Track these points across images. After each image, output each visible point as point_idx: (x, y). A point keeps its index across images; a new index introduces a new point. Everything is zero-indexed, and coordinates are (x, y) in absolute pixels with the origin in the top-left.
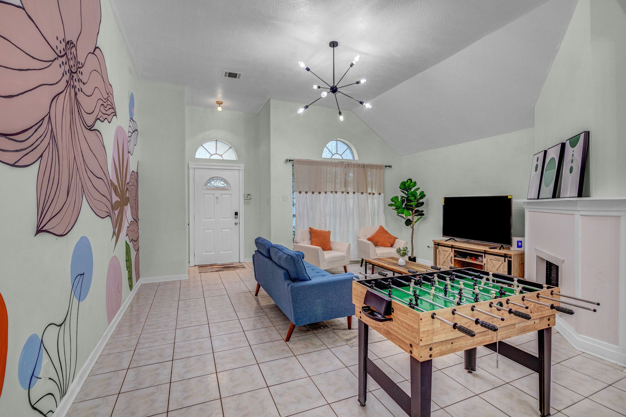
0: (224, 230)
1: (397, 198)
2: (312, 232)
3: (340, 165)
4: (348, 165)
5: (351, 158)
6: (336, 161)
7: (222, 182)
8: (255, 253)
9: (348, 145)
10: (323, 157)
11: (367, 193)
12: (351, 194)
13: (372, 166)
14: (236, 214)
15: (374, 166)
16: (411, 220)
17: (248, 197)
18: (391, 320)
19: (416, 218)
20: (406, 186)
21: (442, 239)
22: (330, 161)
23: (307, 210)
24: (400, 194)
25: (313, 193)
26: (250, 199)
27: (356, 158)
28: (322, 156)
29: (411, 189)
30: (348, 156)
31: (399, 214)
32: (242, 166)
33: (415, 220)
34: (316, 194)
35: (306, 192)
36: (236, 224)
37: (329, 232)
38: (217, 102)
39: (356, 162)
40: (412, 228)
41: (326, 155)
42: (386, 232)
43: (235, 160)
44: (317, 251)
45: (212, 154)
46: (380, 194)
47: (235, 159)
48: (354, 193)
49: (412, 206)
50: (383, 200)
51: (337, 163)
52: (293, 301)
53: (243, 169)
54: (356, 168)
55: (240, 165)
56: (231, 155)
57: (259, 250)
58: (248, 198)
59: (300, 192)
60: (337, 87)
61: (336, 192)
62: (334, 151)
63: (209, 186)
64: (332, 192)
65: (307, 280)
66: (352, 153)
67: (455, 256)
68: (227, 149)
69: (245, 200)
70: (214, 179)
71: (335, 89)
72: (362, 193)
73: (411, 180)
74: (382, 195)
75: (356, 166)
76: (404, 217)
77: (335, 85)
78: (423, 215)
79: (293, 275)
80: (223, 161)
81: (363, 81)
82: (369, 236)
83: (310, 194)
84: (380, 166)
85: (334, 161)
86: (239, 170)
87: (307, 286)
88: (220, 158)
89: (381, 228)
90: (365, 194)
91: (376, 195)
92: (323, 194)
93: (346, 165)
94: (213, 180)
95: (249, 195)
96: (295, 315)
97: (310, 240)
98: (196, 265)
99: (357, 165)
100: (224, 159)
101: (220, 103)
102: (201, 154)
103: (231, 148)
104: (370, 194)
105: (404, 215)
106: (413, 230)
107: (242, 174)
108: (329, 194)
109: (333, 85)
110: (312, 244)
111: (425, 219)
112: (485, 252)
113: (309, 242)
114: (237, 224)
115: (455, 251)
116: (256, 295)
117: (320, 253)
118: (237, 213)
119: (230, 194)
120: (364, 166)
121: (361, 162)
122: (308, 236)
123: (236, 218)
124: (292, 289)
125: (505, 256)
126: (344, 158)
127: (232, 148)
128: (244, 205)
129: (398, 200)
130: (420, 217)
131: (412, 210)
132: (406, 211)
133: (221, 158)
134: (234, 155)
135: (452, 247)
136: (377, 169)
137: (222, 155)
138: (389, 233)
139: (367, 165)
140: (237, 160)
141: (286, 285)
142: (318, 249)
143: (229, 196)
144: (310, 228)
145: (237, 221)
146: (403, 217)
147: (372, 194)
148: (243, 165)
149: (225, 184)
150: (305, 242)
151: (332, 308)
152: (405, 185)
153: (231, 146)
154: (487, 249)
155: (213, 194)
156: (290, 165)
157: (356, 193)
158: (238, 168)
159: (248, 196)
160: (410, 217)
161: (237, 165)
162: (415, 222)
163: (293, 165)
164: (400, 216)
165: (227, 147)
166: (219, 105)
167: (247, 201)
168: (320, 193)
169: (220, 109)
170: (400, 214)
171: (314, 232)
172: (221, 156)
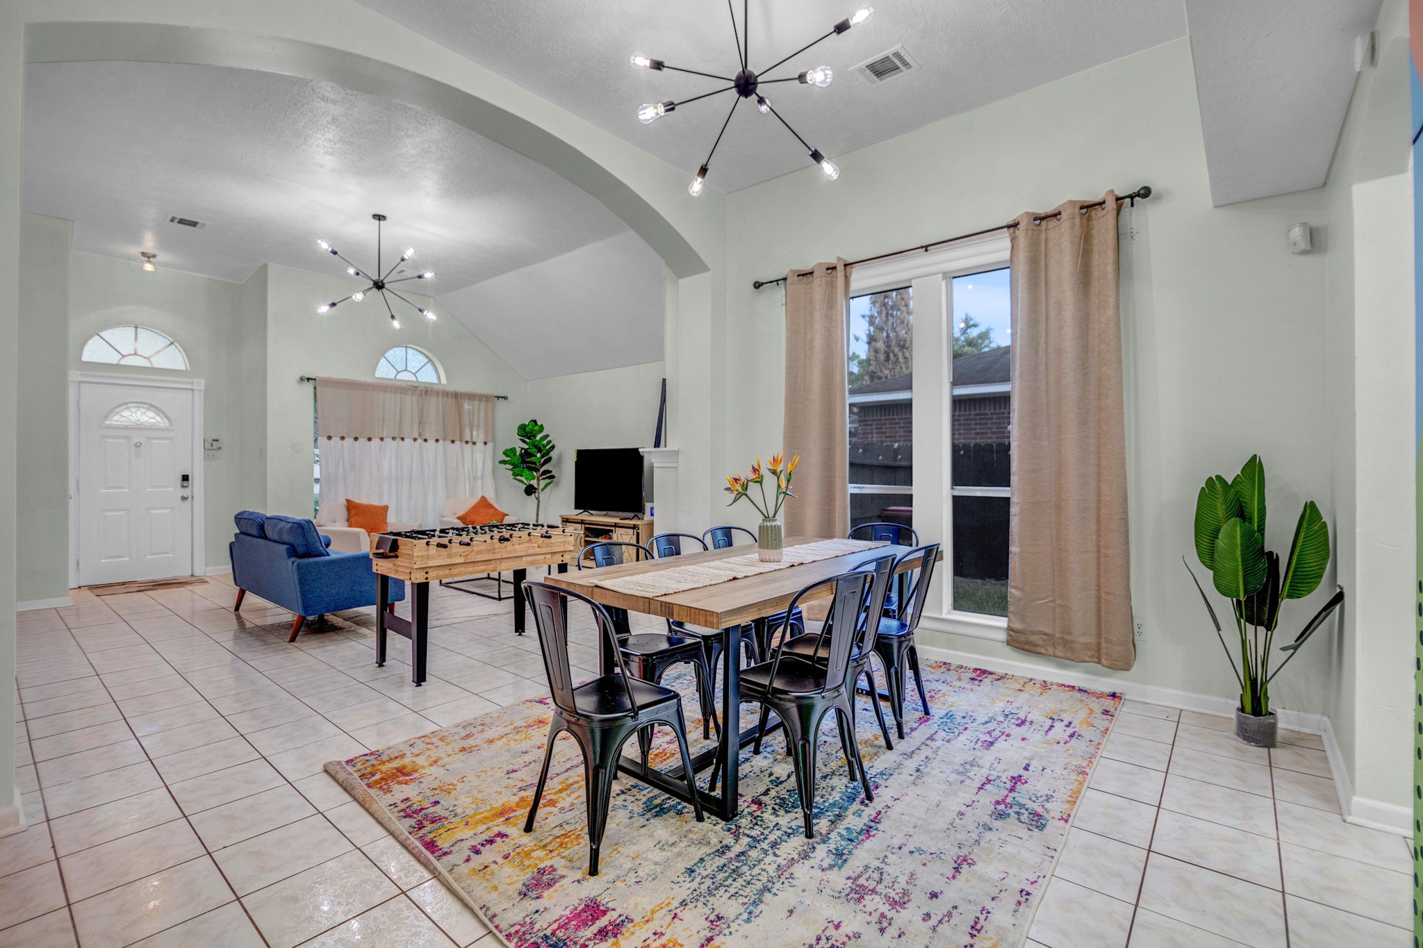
0: (153, 512)
1: (513, 450)
2: (351, 507)
3: (410, 392)
4: (426, 392)
5: (435, 381)
6: (403, 384)
7: (151, 414)
8: (234, 540)
9: (427, 357)
10: (377, 375)
11: (461, 441)
12: (431, 442)
13: (471, 397)
14: (185, 478)
15: (476, 395)
16: (536, 486)
17: (213, 445)
18: (397, 557)
19: (543, 483)
20: (528, 432)
21: (573, 513)
22: (393, 382)
23: (344, 469)
24: (519, 445)
25: (356, 439)
26: (219, 448)
27: (444, 381)
28: (374, 373)
29: (535, 436)
30: (428, 376)
31: (517, 478)
32: (200, 384)
33: (541, 487)
34: (362, 441)
35: (342, 438)
36: (184, 499)
37: (386, 508)
38: (143, 254)
39: (441, 388)
40: (538, 499)
41: (384, 371)
42: (490, 506)
43: (183, 371)
44: (357, 535)
45: (124, 353)
46: (485, 443)
47: (184, 368)
48: (437, 441)
49: (535, 463)
50: (491, 453)
51: (405, 389)
52: (301, 583)
53: (202, 388)
54: (440, 398)
55: (195, 380)
56: (174, 359)
57: (244, 530)
58: (215, 447)
59: (329, 438)
60: (385, 281)
61: (403, 439)
62: (400, 367)
63: (117, 421)
64: (394, 438)
65: (324, 556)
66: (437, 371)
67: (587, 536)
68: (163, 346)
69: (207, 452)
70: (129, 405)
71: (380, 284)
72: (453, 442)
73: (535, 421)
74: (490, 445)
75: (441, 394)
76: (525, 481)
77: (381, 278)
78: (553, 477)
79: (301, 550)
80: (152, 370)
81: (429, 275)
82: (461, 513)
83: (349, 441)
84: (486, 397)
85: (398, 384)
86: (192, 390)
87: (322, 561)
88: (145, 363)
89: (483, 499)
90: (457, 443)
91: (480, 445)
92: (376, 441)
93: (423, 392)
94: (128, 408)
95: (217, 440)
96: (303, 602)
97: (348, 520)
98: (81, 584)
99: (443, 392)
100: (156, 366)
101: (148, 257)
102: (95, 351)
103: (172, 343)
104: (467, 442)
105: (523, 479)
106: (539, 502)
107: (199, 399)
108: (388, 441)
109: (377, 278)
110: (350, 526)
111: (558, 484)
112: (616, 525)
113: (347, 523)
114: (187, 498)
115: (586, 528)
116: (237, 609)
117: (361, 538)
118: (187, 476)
119: (171, 439)
120: (456, 395)
121: (452, 388)
122: (343, 514)
123: (183, 487)
124: (299, 567)
125: (634, 527)
126: (420, 380)
127: (176, 344)
128: (205, 459)
129: (515, 455)
130: (548, 481)
131: (537, 470)
132: (526, 472)
133: (148, 365)
134: (181, 359)
135: (582, 522)
136: (480, 400)
137: (151, 357)
138: (493, 508)
139: (462, 394)
140: (189, 369)
141: (290, 563)
142: (359, 532)
143: (167, 442)
144: (348, 501)
145: (186, 492)
146: (522, 482)
147: (470, 444)
148: (203, 381)
149: (158, 418)
150: (337, 524)
151: (361, 592)
152: (525, 429)
153: (172, 340)
154: (617, 521)
155: (128, 438)
156: (309, 387)
157: (441, 441)
158: (190, 387)
159: (214, 443)
160: (534, 483)
161: (190, 380)
162: (543, 490)
163: (315, 388)
164: (519, 480)
165: (163, 342)
166: (147, 259)
167: (211, 453)
168: (370, 439)
169: (149, 267)
170: (519, 478)
171: (354, 507)
172: (148, 358)
